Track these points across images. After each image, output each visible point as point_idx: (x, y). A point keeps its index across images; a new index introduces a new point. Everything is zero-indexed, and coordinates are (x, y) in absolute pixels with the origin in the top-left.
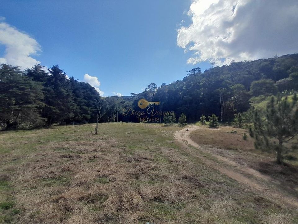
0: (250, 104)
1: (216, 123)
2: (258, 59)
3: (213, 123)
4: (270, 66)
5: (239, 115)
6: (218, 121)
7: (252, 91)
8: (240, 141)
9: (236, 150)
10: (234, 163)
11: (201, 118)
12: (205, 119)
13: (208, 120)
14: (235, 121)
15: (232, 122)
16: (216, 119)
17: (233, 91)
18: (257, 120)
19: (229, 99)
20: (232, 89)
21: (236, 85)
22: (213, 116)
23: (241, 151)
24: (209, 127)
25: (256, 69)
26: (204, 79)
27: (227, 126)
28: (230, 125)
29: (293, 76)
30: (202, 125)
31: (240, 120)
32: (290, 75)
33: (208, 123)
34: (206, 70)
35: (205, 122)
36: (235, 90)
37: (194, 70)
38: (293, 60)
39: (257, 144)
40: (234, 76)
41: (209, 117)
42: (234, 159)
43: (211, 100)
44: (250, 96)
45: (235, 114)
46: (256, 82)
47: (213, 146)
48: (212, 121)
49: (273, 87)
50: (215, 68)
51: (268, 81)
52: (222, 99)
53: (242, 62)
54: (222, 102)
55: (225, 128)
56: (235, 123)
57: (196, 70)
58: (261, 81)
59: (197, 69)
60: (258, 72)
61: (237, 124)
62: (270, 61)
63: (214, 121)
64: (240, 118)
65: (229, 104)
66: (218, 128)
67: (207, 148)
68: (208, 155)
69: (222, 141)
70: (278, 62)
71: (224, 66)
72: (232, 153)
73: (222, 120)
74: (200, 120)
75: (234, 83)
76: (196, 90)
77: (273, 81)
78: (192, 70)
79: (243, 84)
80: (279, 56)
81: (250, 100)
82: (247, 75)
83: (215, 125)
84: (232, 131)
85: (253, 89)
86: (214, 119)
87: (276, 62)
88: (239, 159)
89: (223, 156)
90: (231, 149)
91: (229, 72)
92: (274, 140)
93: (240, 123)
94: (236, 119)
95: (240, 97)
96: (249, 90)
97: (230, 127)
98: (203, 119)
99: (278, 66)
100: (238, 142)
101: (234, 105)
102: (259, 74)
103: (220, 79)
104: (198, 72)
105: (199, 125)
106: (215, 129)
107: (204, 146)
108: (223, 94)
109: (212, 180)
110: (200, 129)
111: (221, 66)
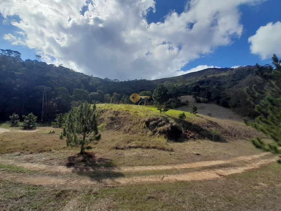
0: (71, 106)
1: (33, 124)
2: (81, 73)
3: (29, 124)
4: (88, 81)
5: (61, 115)
6: (36, 122)
7: (74, 96)
8: (56, 141)
9: (50, 150)
10: (43, 166)
11: (10, 117)
12: (18, 119)
13: (22, 120)
14: (55, 121)
15: (52, 122)
16: (34, 118)
17: (57, 92)
18: (70, 121)
19: (53, 98)
20: (57, 89)
21: (61, 87)
22: (30, 116)
23: (55, 151)
24: (22, 129)
25: (79, 79)
26: (24, 68)
27: (47, 126)
28: (50, 125)
29: (99, 92)
30: (12, 126)
31: (61, 121)
32: (98, 91)
33: (21, 124)
34: (29, 60)
35: (17, 122)
36: (59, 91)
37: (10, 51)
38: (100, 82)
39: (68, 141)
40: (60, 78)
41: (23, 116)
42: (45, 162)
43: (30, 96)
44: (72, 100)
45: (57, 115)
46: (78, 89)
47: (21, 153)
48: (28, 121)
49: (88, 96)
50: (41, 62)
51: (86, 91)
52: (45, 97)
53: (69, 69)
54: (45, 101)
55: (44, 129)
56: (55, 123)
57: (13, 53)
58: (81, 90)
59: (15, 52)
60: (80, 82)
61: (57, 124)
62: (88, 77)
63: (30, 121)
64: (61, 119)
65: (52, 104)
66: (35, 129)
67: (12, 157)
68: (10, 166)
69: (36, 144)
70: (92, 80)
71: (52, 65)
72: (44, 156)
73: (42, 120)
74: (9, 119)
75: (60, 84)
76: (8, 78)
77: (88, 92)
78: (7, 50)
79: (68, 88)
80: (94, 76)
81: (72, 103)
82: (72, 81)
83: (31, 126)
84: (50, 131)
85: (74, 94)
86: (30, 119)
87: (91, 80)
88: (51, 159)
89: (32, 162)
90: (45, 151)
91: (56, 73)
92: (80, 137)
93: (60, 123)
94: (57, 120)
95: (64, 99)
96: (72, 94)
97: (50, 127)
98: (15, 119)
99: (93, 83)
100: (55, 142)
101: (57, 105)
102: (80, 84)
103: (45, 76)
104: (16, 57)
105: (6, 127)
106: (30, 130)
107: (6, 155)
108: (47, 93)
109: (10, 198)
110: (6, 132)
111: (48, 64)
